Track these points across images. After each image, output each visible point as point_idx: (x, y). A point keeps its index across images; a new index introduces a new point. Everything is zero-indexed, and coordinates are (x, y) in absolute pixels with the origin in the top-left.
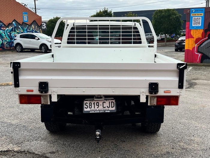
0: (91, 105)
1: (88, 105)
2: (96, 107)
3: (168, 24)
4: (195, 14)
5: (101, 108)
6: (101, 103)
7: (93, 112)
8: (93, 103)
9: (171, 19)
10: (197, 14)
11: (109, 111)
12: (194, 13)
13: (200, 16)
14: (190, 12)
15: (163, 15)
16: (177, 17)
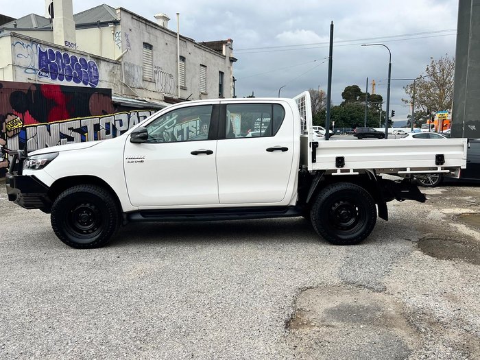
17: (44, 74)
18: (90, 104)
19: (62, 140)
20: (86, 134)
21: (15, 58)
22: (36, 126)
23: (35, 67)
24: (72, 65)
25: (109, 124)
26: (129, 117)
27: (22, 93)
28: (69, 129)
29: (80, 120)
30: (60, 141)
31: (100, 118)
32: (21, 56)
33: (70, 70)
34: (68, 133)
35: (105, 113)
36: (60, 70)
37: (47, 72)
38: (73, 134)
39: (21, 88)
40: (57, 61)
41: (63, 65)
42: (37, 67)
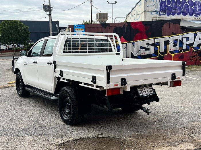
0: (142, 92)
1: (140, 91)
2: (145, 92)
3: (16, 35)
4: (78, 29)
5: (147, 92)
6: (146, 89)
7: (144, 96)
8: (142, 90)
9: (19, 30)
10: (79, 29)
11: (152, 94)
12: (76, 28)
13: (81, 30)
14: (73, 27)
15: (11, 26)
16: (25, 28)
17: (162, 13)
18: (163, 30)
19: (141, 50)
20: (158, 47)
21: (146, 8)
22: (126, 43)
23: (158, 10)
24: (182, 6)
25: (177, 40)
26: (195, 35)
27: (120, 27)
28: (146, 44)
29: (155, 39)
30: (140, 50)
31: (169, 37)
32: (149, 6)
33: (180, 8)
34: (146, 46)
35: (174, 34)
36: (173, 9)
37: (164, 12)
38: (149, 47)
39: (120, 25)
40: (172, 5)
41: (176, 6)
42: (159, 10)
